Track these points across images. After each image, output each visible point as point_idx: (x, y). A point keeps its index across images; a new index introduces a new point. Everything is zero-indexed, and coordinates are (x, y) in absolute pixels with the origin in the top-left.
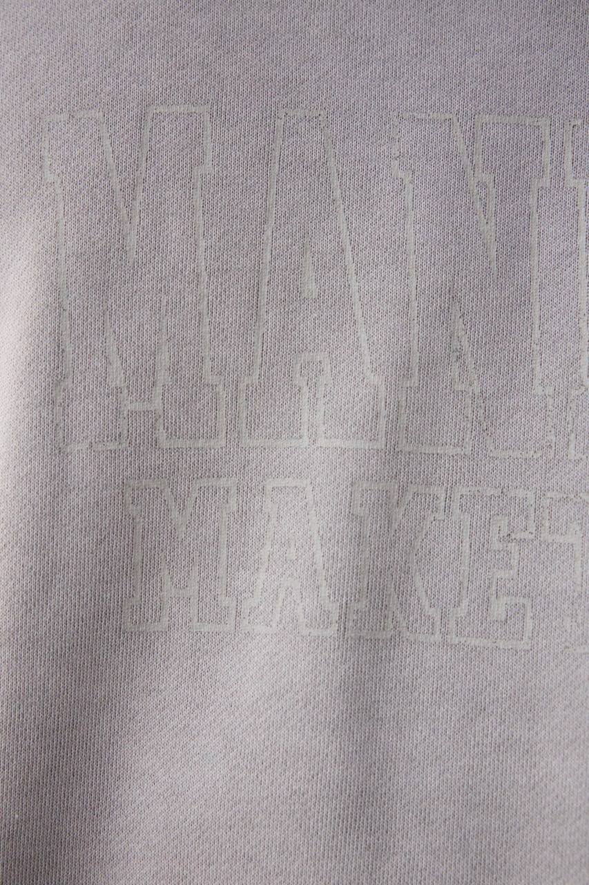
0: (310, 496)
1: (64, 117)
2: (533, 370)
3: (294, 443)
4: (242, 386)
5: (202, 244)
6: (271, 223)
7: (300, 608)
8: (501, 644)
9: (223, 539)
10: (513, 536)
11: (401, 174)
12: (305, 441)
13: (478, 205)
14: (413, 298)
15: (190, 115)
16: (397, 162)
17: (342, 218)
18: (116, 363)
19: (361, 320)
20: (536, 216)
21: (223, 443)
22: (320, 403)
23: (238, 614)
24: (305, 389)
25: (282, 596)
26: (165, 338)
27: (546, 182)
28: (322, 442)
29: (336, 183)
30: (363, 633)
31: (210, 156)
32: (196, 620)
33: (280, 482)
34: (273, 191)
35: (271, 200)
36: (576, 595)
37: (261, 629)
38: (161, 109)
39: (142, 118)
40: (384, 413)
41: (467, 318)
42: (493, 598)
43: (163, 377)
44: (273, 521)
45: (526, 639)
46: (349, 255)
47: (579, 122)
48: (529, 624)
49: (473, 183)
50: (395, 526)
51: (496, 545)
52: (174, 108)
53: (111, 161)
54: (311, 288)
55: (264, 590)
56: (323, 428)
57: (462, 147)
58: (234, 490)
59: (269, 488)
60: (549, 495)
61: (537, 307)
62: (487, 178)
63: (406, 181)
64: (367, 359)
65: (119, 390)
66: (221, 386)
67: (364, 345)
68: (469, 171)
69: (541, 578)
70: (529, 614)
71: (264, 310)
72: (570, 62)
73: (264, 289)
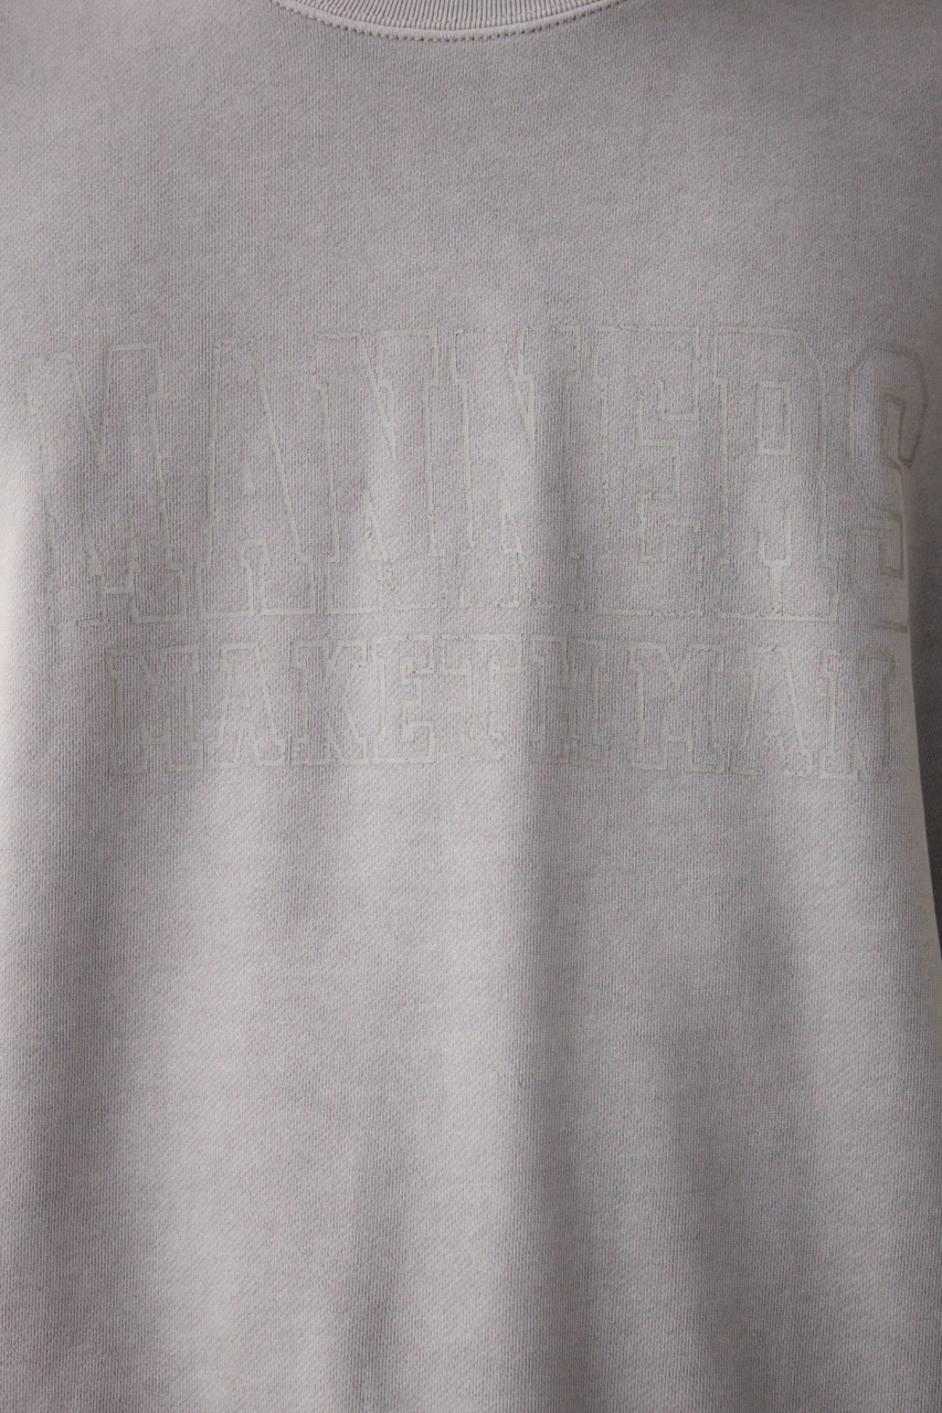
0: (258, 657)
1: (41, 360)
2: (429, 536)
3: (242, 613)
4: (198, 570)
5: (159, 457)
6: (214, 435)
7: (255, 746)
8: (411, 760)
9: (189, 694)
10: (417, 672)
11: (318, 387)
12: (252, 612)
13: (381, 407)
14: (332, 489)
15: (143, 351)
16: (314, 377)
17: (271, 426)
18: (95, 557)
19: (291, 510)
20: (428, 410)
21: (185, 617)
22: (262, 580)
23: (205, 754)
24: (249, 569)
25: (240, 737)
26: (133, 534)
27: (435, 382)
28: (265, 611)
29: (266, 398)
30: (307, 762)
31: (161, 383)
32: (170, 762)
33: (233, 646)
34: (215, 409)
35: (214, 416)
36: (468, 716)
37: (225, 765)
38: (119, 348)
39: (104, 357)
40: (313, 585)
41: (375, 501)
42: (404, 724)
43: (133, 566)
44: (230, 677)
45: (430, 754)
46: (278, 456)
47: (460, 331)
48: (433, 742)
49: (377, 388)
50: (328, 675)
51: (405, 681)
52: (130, 347)
53: (80, 393)
54: (250, 486)
55: (226, 734)
56: (265, 601)
57: (367, 360)
58: (196, 655)
59: (225, 651)
60: (444, 637)
61: (431, 485)
62: (386, 383)
63: (323, 393)
64: (298, 542)
65: (98, 578)
66: (181, 572)
67: (295, 530)
68: (373, 379)
69: (441, 704)
70: (432, 734)
71: (212, 508)
72: (453, 280)
73: (212, 490)
